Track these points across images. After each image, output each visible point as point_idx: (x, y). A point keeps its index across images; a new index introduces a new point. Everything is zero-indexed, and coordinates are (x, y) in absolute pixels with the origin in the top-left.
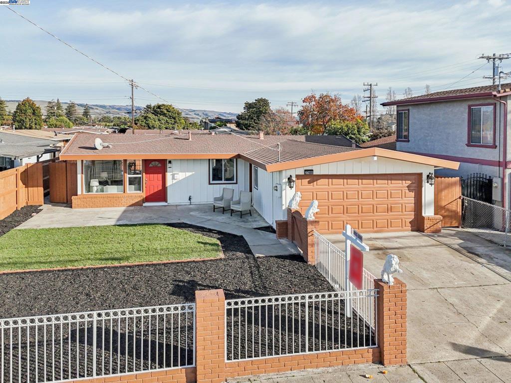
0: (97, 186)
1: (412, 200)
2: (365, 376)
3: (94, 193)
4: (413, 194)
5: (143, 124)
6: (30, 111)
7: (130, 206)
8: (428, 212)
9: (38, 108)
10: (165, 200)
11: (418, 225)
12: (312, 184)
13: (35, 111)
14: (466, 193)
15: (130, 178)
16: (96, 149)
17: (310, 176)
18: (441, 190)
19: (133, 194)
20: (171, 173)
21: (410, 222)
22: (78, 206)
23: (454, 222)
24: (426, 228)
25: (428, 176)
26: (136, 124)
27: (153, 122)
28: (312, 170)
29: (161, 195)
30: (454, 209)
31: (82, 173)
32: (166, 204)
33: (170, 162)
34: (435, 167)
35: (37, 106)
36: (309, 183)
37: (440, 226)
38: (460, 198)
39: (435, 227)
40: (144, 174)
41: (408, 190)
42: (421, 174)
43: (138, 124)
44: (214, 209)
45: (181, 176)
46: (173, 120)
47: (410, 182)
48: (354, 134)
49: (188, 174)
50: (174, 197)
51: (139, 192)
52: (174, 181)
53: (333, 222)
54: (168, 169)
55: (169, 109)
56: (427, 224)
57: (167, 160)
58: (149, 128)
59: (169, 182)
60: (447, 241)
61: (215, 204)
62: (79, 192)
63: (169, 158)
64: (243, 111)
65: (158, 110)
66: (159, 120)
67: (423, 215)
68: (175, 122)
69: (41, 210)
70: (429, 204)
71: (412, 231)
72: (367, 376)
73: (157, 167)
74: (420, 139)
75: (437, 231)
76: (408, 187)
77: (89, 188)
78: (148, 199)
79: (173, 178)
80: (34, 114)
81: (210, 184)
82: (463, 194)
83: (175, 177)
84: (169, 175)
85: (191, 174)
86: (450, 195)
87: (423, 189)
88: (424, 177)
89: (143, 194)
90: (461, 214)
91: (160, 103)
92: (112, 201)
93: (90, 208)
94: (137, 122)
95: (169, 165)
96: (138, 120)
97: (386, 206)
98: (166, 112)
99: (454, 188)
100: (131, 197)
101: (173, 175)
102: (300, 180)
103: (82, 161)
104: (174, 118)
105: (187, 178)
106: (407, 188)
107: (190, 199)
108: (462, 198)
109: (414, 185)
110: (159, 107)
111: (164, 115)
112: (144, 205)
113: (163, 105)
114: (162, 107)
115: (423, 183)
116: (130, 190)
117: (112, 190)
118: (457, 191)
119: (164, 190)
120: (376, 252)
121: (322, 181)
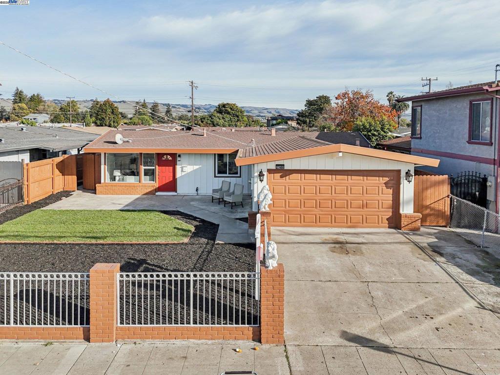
0: (119, 176)
1: (390, 197)
2: (235, 350)
3: (117, 181)
4: (391, 191)
5: (209, 122)
6: (109, 111)
7: (144, 194)
8: (407, 209)
9: (116, 107)
10: (175, 190)
11: (395, 222)
12: (284, 178)
13: (114, 111)
14: (455, 192)
15: (145, 170)
16: (115, 143)
17: (281, 170)
18: (427, 189)
19: (147, 183)
20: (181, 166)
21: (387, 219)
22: (102, 193)
23: (441, 221)
24: (403, 225)
25: (407, 173)
26: (202, 122)
27: (218, 120)
28: (284, 165)
29: (171, 186)
30: (441, 208)
31: (105, 164)
32: (176, 194)
33: (179, 156)
34: (415, 164)
35: (115, 106)
36: (281, 177)
37: (420, 225)
38: (448, 196)
39: (414, 225)
40: (157, 166)
41: (386, 187)
42: (399, 171)
43: (204, 122)
44: (213, 200)
45: (189, 169)
46: (236, 118)
47: (387, 179)
48: (378, 131)
49: (196, 167)
50: (184, 188)
51: (152, 182)
52: (183, 174)
53: (305, 216)
54: (178, 162)
55: (233, 107)
56: (404, 222)
57: (176, 154)
58: (214, 126)
59: (179, 174)
61: (213, 195)
62: (102, 181)
63: (178, 152)
64: (304, 108)
65: (223, 109)
66: (223, 118)
67: (401, 212)
68: (238, 120)
69: (72, 195)
70: (408, 202)
71: (389, 227)
72: (238, 350)
73: (169, 160)
74: (430, 136)
75: (415, 230)
76: (385, 183)
77: (113, 178)
78: (160, 189)
79: (182, 171)
80: (112, 113)
81: (215, 177)
82: (452, 193)
83: (185, 169)
84: (178, 168)
85: (198, 167)
86: (437, 193)
87: (401, 186)
88: (403, 174)
89: (156, 185)
90: (449, 213)
91: (225, 103)
92: (130, 189)
93: (110, 194)
94: (203, 120)
95: (178, 159)
96: (204, 118)
97: (361, 202)
98: (229, 110)
99: (441, 187)
100: (145, 186)
101: (182, 168)
102: (273, 175)
103: (105, 153)
104: (237, 116)
105: (195, 171)
106: (384, 185)
107: (197, 190)
108: (450, 197)
109: (392, 182)
110: (224, 106)
111: (228, 113)
112: (157, 194)
113: (228, 104)
114: (226, 106)
115: (402, 180)
116: (145, 180)
117: (131, 179)
118: (445, 190)
119: (174, 181)
120: (333, 245)
121: (294, 176)
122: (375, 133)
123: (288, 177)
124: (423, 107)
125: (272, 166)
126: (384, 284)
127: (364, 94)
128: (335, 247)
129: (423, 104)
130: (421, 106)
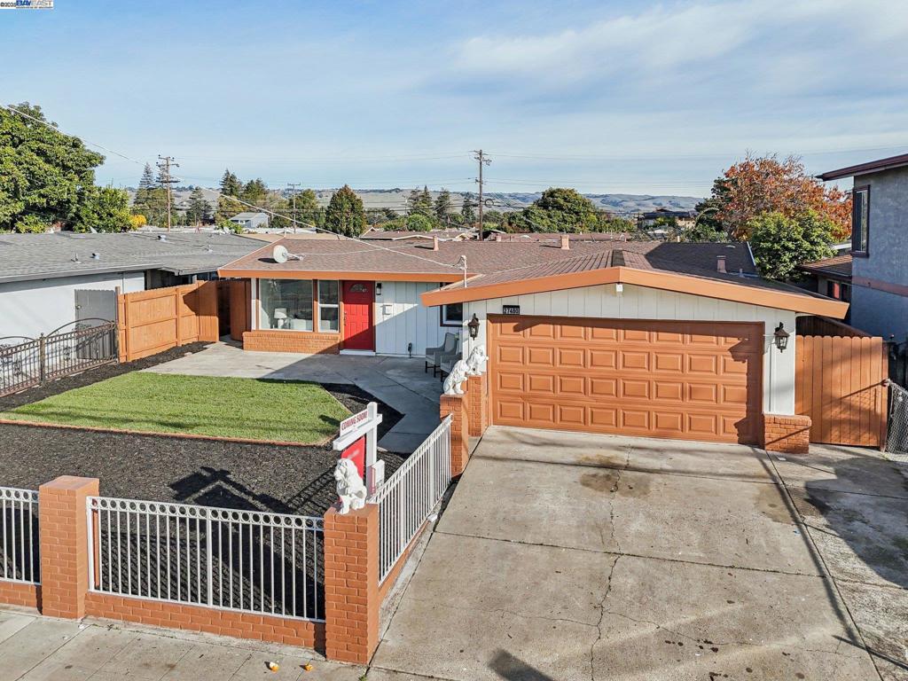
0: (284, 319)
1: (743, 379)
2: (267, 664)
3: (279, 329)
4: (744, 366)
5: (522, 224)
7: (320, 353)
8: (781, 407)
9: (358, 200)
10: (372, 347)
11: (752, 431)
12: (521, 333)
13: (355, 205)
14: (899, 374)
15: (322, 309)
16: (273, 261)
17: (511, 316)
18: (832, 363)
19: (327, 334)
20: (381, 304)
21: (736, 425)
22: (252, 348)
23: (867, 435)
24: (767, 440)
25: (777, 329)
26: (510, 224)
27: (539, 220)
28: (518, 307)
29: (365, 339)
30: (866, 406)
31: (258, 298)
32: (374, 354)
33: (380, 286)
34: (797, 312)
35: (358, 198)
36: (516, 329)
37: (807, 440)
38: (883, 383)
39: (793, 440)
40: (342, 303)
41: (733, 357)
42: (761, 325)
43: (514, 225)
44: (427, 367)
45: (396, 309)
46: (574, 216)
47: (736, 341)
49: (408, 307)
50: (387, 344)
51: (334, 331)
52: (386, 318)
53: (563, 408)
54: (377, 297)
55: (568, 196)
56: (770, 433)
57: (374, 282)
58: (532, 231)
59: (378, 319)
60: (791, 472)
61: (428, 360)
62: (254, 327)
63: (378, 280)
64: (709, 195)
65: (548, 200)
66: (549, 216)
67: (766, 411)
68: (578, 220)
69: (206, 348)
70: (782, 390)
71: (741, 442)
72: (272, 665)
73: (361, 292)
75: (795, 452)
76: (730, 350)
77: (274, 323)
78: (346, 344)
79: (384, 313)
80: (353, 209)
81: (442, 325)
82: (892, 376)
83: (389, 310)
84: (377, 307)
85: (411, 306)
86: (856, 375)
87: (766, 357)
88: (769, 332)
89: (340, 336)
90: (885, 419)
91: (554, 188)
92: (296, 342)
93: (265, 351)
94: (512, 221)
95: (378, 291)
96: (514, 218)
97: (680, 386)
98: (562, 202)
99: (866, 361)
100: (320, 338)
101: (384, 307)
103: (258, 280)
104: (577, 213)
105: (406, 313)
106: (729, 353)
107: (410, 349)
108: (888, 384)
109: (746, 348)
110: (551, 194)
111: (560, 208)
112: (342, 352)
113: (559, 190)
114: (556, 195)
115: (767, 344)
116: (323, 327)
117: (300, 326)
118: (876, 368)
119: (371, 330)
120: (593, 471)
121: (540, 328)
122: (790, 245)
123: (528, 330)
124: (872, 189)
125: (496, 308)
126: (652, 562)
127: (781, 166)
128: (595, 476)
129: (872, 182)
130: (869, 188)
